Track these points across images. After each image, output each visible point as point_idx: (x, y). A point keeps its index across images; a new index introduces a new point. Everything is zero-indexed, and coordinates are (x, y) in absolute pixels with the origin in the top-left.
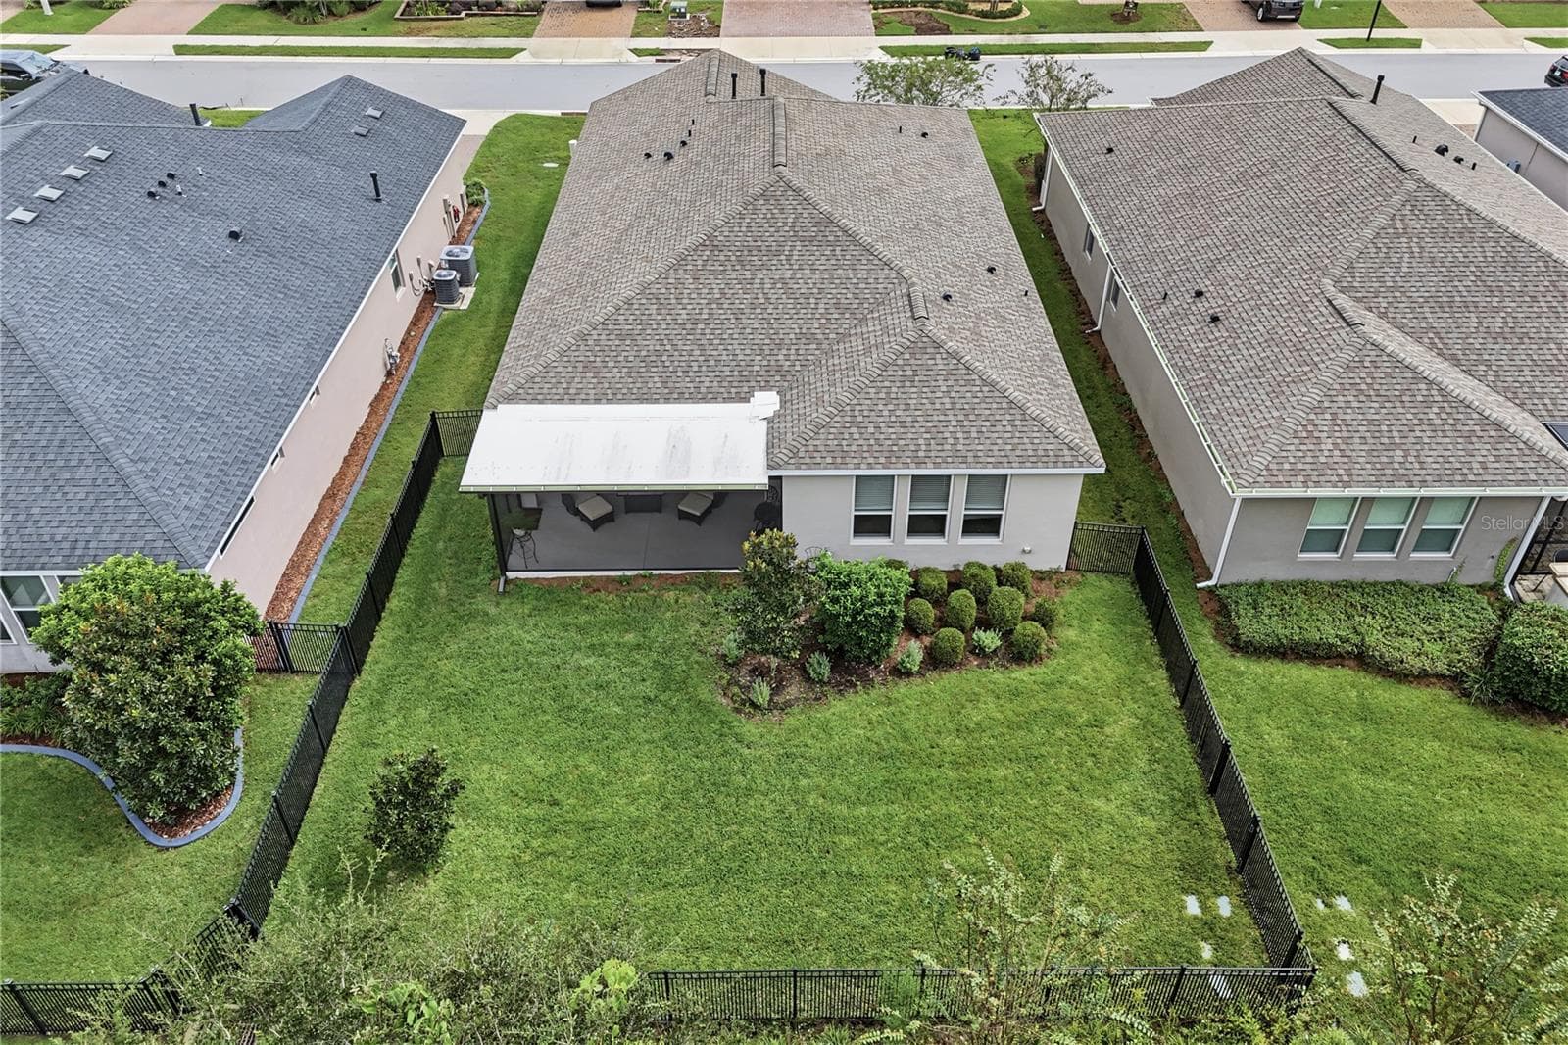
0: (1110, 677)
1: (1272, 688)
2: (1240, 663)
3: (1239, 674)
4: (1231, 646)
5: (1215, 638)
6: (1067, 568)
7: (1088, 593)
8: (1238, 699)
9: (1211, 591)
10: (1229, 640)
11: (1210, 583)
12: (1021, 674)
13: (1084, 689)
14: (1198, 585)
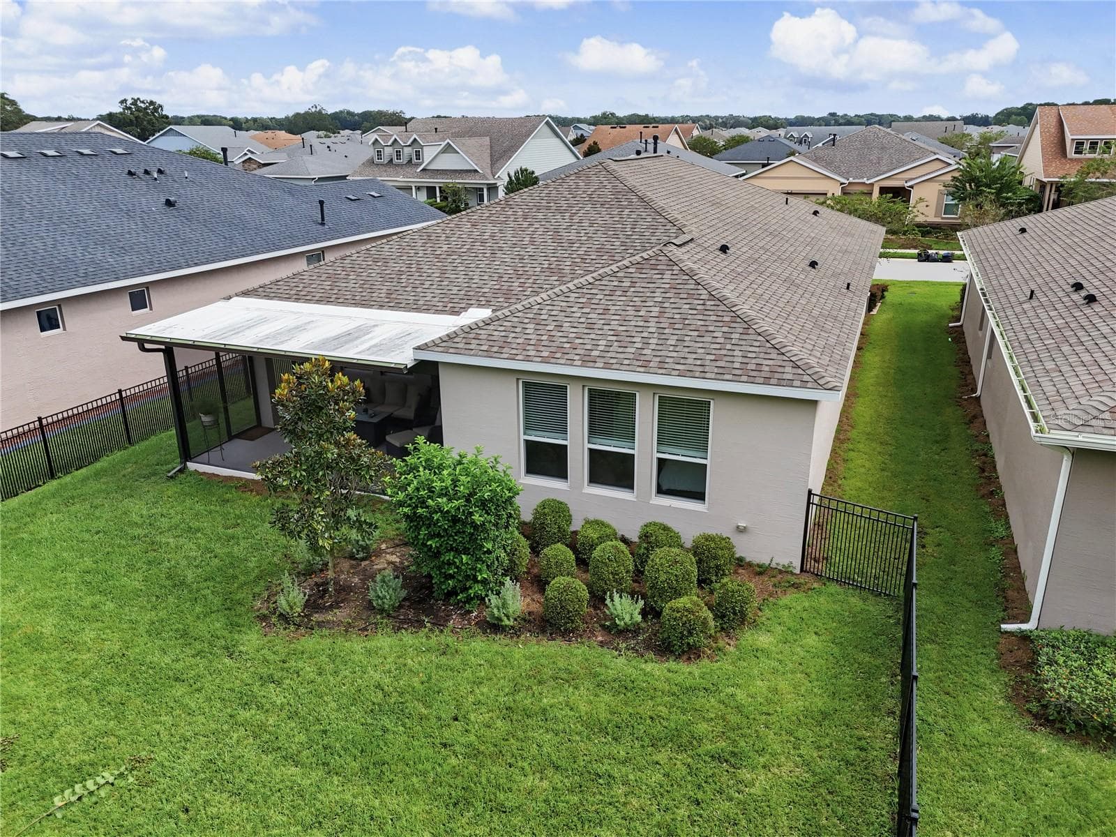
0: (793, 705)
1: (1095, 795)
2: (1044, 744)
3: (1032, 756)
4: (1036, 716)
5: (1009, 699)
6: (802, 570)
7: (823, 602)
8: (1021, 795)
9: (1025, 637)
10: (1034, 707)
11: (1024, 627)
12: (657, 669)
13: (739, 709)
14: (1004, 627)
